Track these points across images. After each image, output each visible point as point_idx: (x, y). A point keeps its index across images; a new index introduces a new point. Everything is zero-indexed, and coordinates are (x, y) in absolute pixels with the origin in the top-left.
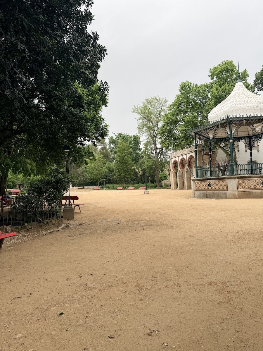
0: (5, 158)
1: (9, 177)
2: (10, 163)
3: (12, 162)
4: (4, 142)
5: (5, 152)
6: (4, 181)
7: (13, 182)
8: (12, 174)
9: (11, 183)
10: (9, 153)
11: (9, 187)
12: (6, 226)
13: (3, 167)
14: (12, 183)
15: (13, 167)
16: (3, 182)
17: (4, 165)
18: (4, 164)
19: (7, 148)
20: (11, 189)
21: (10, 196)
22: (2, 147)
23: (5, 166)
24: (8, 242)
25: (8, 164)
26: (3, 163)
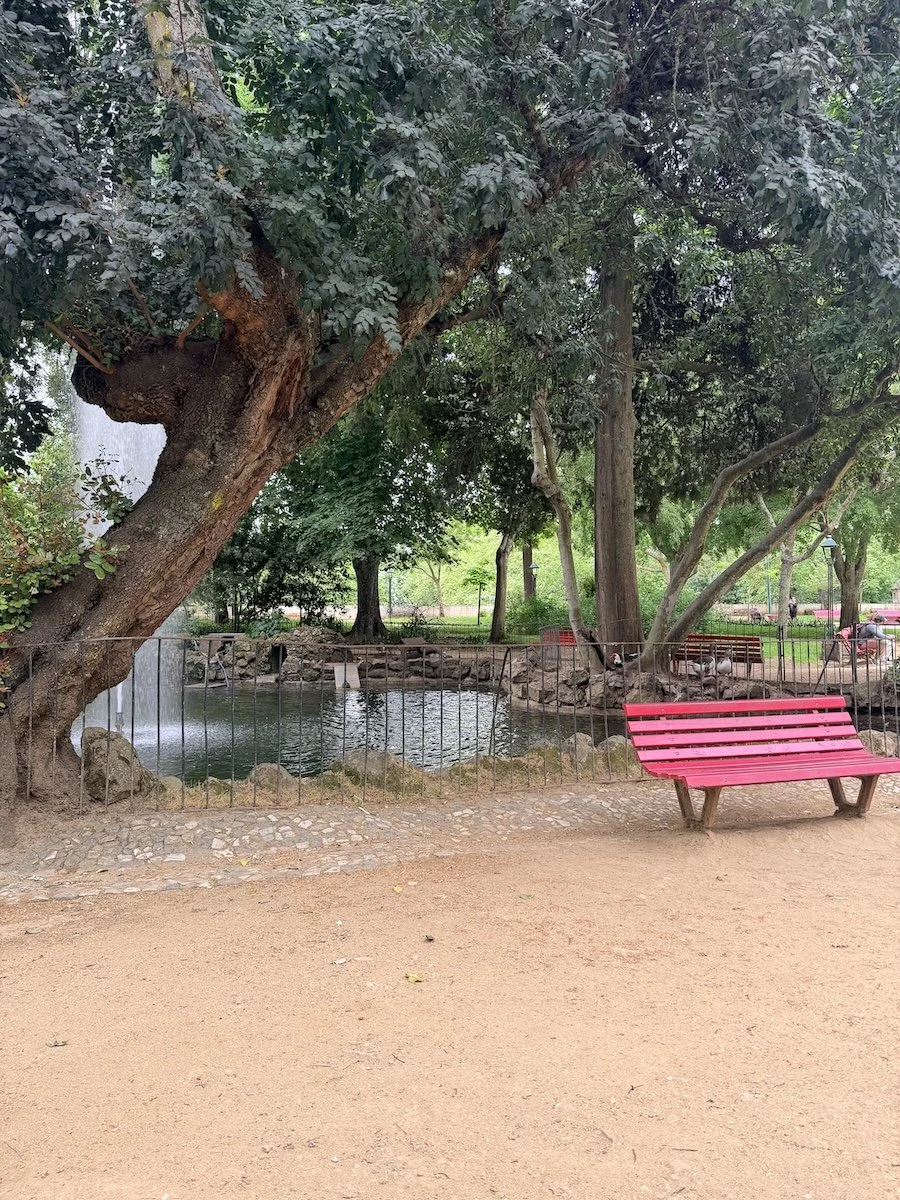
0: (857, 500)
1: (871, 563)
2: (875, 514)
3: (880, 512)
4: (858, 444)
5: (861, 479)
6: (853, 578)
7: (882, 582)
8: (879, 553)
9: (874, 584)
10: (875, 479)
11: (870, 598)
12: (876, 732)
13: (852, 528)
14: (877, 585)
15: (886, 528)
16: (849, 580)
17: (854, 524)
18: (855, 519)
19: (870, 464)
20: (875, 606)
21: (880, 630)
22: (852, 464)
23: (857, 526)
24: (888, 788)
25: (866, 519)
26: (850, 518)
